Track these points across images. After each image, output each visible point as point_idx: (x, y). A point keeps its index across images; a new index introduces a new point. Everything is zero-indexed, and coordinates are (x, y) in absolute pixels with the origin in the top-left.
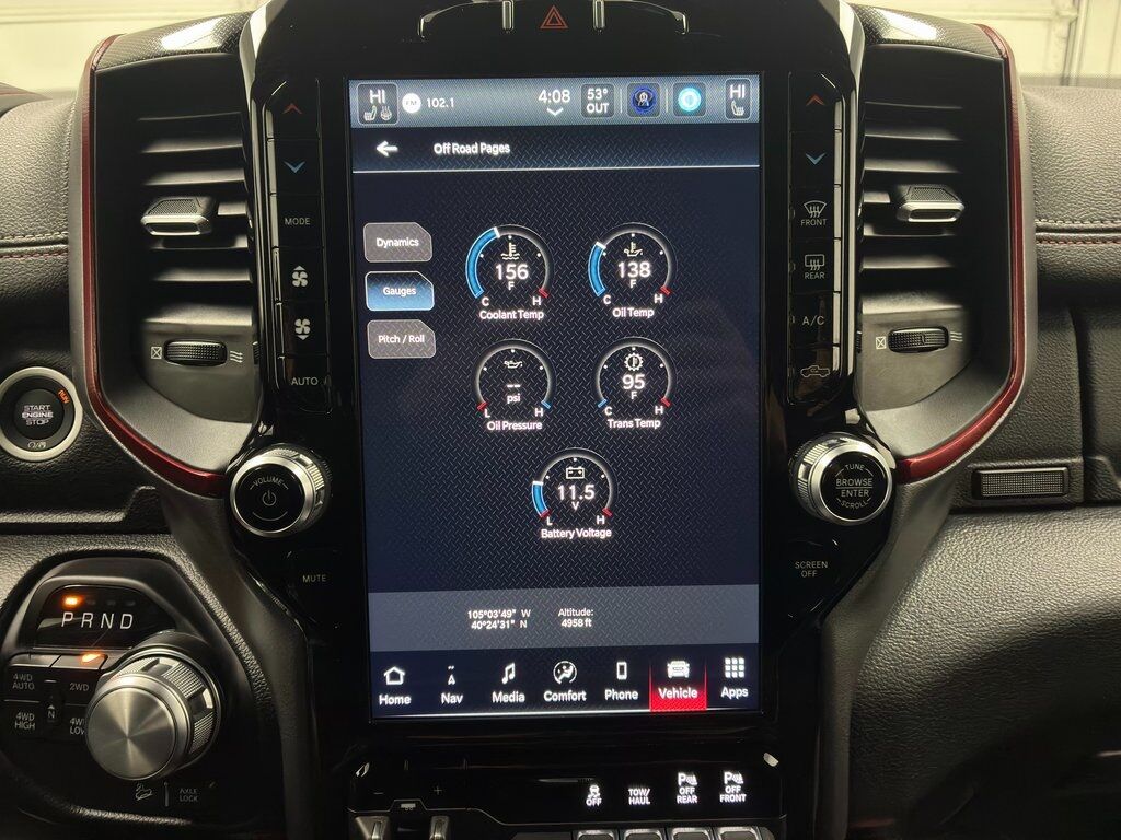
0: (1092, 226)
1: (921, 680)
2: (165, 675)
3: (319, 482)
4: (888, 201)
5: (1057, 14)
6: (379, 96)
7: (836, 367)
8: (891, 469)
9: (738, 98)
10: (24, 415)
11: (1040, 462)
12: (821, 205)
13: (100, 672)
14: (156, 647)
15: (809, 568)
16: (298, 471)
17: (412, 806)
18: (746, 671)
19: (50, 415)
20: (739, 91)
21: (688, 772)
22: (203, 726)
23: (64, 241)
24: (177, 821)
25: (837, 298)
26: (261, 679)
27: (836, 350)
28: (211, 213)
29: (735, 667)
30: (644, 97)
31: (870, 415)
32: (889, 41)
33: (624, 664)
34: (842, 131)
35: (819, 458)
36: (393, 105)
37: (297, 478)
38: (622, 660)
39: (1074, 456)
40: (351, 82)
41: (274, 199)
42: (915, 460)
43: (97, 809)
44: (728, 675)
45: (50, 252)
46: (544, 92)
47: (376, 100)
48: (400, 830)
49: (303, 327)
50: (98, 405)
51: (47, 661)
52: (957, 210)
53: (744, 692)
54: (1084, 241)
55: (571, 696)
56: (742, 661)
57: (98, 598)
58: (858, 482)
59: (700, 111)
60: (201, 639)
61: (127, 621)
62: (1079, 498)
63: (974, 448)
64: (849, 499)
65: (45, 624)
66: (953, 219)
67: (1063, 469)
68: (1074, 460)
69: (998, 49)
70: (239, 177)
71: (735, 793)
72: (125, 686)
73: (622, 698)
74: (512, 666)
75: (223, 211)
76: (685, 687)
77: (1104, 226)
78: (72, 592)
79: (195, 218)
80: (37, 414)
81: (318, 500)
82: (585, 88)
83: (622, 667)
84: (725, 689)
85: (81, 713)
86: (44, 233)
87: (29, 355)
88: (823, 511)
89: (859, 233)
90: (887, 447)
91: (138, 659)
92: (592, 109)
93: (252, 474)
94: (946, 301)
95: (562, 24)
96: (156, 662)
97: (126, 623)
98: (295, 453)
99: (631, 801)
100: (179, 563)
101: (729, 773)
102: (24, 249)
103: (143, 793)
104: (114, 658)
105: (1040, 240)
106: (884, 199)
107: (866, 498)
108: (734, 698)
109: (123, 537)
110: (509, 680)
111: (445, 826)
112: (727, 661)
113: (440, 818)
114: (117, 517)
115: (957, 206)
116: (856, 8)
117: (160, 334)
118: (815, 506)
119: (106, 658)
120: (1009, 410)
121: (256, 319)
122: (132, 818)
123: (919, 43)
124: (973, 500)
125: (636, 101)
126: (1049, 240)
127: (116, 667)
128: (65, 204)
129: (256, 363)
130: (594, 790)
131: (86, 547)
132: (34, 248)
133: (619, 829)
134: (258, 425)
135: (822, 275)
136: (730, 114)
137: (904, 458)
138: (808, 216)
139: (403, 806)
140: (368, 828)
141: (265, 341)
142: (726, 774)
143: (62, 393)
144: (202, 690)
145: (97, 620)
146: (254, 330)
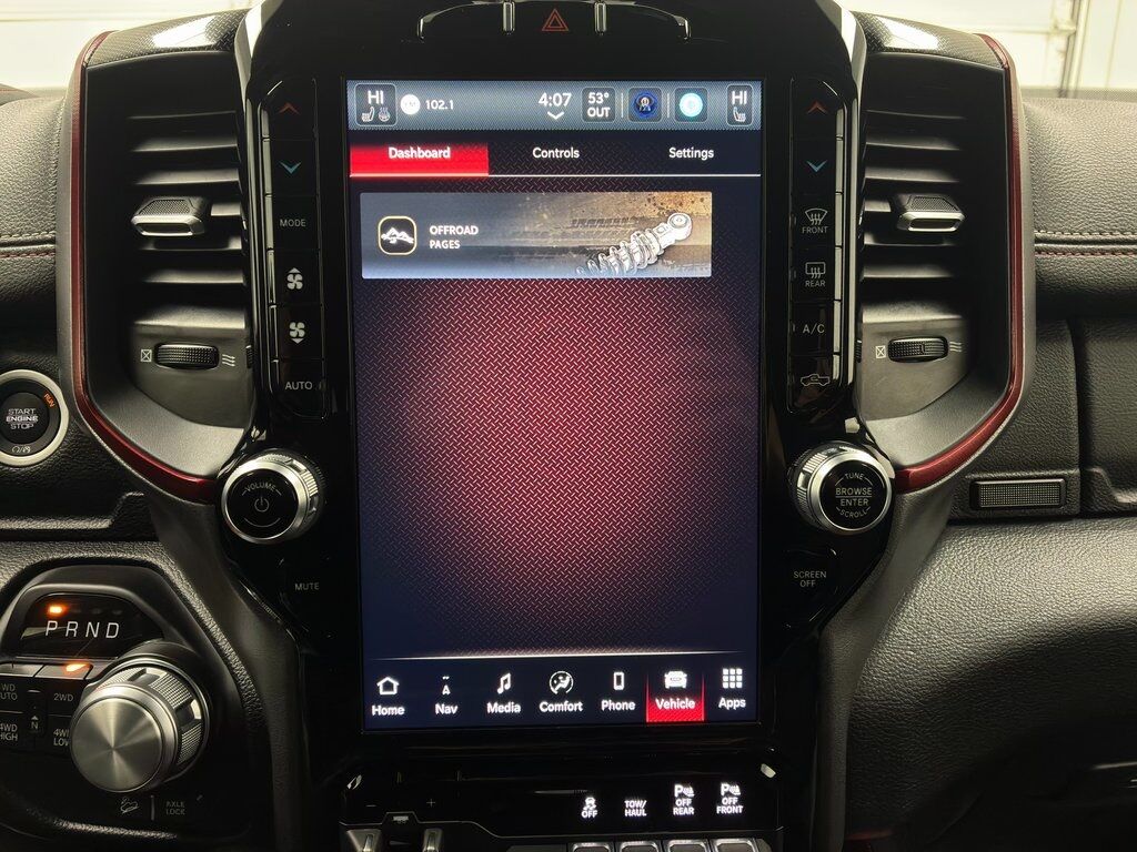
0: (1091, 237)
1: (917, 690)
2: (152, 685)
3: (313, 489)
4: (889, 210)
5: (1056, 27)
6: (377, 97)
7: (836, 375)
8: (891, 479)
9: (740, 104)
10: (8, 419)
11: (1038, 473)
12: (822, 213)
13: (85, 682)
14: (143, 655)
15: (808, 578)
16: (290, 476)
17: (405, 818)
18: (743, 681)
19: (35, 418)
20: (741, 97)
21: (685, 783)
22: (191, 737)
23: (52, 241)
24: (163, 835)
25: (837, 306)
26: (251, 689)
27: (836, 359)
28: (204, 213)
29: (733, 678)
30: (645, 102)
31: (870, 424)
32: (891, 49)
33: (622, 674)
34: (843, 139)
35: (819, 467)
36: (391, 105)
37: (290, 483)
38: (620, 671)
39: (1070, 468)
40: (349, 82)
41: (269, 200)
42: (915, 470)
43: (81, 822)
44: (725, 686)
45: (37, 252)
46: (545, 95)
47: (374, 100)
48: (392, 843)
49: (297, 330)
50: (86, 410)
51: (30, 670)
52: (958, 220)
53: (742, 703)
54: (1083, 253)
55: (567, 706)
56: (740, 671)
57: (83, 607)
58: (858, 491)
59: (702, 116)
60: (190, 649)
61: (113, 630)
62: (1076, 509)
63: (973, 458)
64: (847, 508)
65: (28, 632)
66: (953, 229)
67: (1060, 480)
68: (1071, 472)
69: (1000, 60)
70: (233, 177)
71: (732, 805)
72: (110, 696)
73: (618, 709)
74: (508, 676)
75: (216, 212)
76: (682, 698)
77: (1102, 237)
78: (56, 600)
79: (187, 218)
80: (22, 418)
81: (311, 507)
82: (586, 92)
83: (619, 678)
84: (723, 699)
85: (66, 724)
86: (31, 232)
87: (14, 358)
88: (822, 520)
89: (860, 241)
90: (887, 457)
91: (124, 669)
92: (593, 113)
93: (244, 479)
94: (945, 312)
95: (563, 27)
96: (143, 672)
97: (112, 633)
98: (288, 459)
99: (627, 813)
100: (168, 571)
101: (727, 785)
102: (10, 249)
103: (128, 806)
104: (99, 668)
105: (1039, 251)
106: (885, 208)
107: (865, 507)
108: (731, 709)
109: (109, 545)
110: (505, 691)
111: (439, 839)
112: (725, 671)
113: (433, 831)
114: (104, 524)
115: (957, 215)
116: (857, 15)
117: (152, 336)
118: (814, 515)
119: (91, 667)
120: (1007, 420)
121: (249, 322)
122: (117, 831)
123: (921, 52)
124: (972, 512)
125: (637, 106)
126: (1047, 251)
127: (101, 677)
128: (53, 203)
129: (249, 367)
130: (590, 802)
131: (71, 555)
132: (21, 248)
133: (615, 842)
134: (251, 430)
135: (823, 283)
136: (731, 120)
137: (903, 467)
138: (809, 224)
139: (395, 818)
140: (360, 841)
141: (258, 347)
142: (723, 785)
143: (47, 396)
144: (191, 701)
145: (82, 629)
146: (247, 333)
